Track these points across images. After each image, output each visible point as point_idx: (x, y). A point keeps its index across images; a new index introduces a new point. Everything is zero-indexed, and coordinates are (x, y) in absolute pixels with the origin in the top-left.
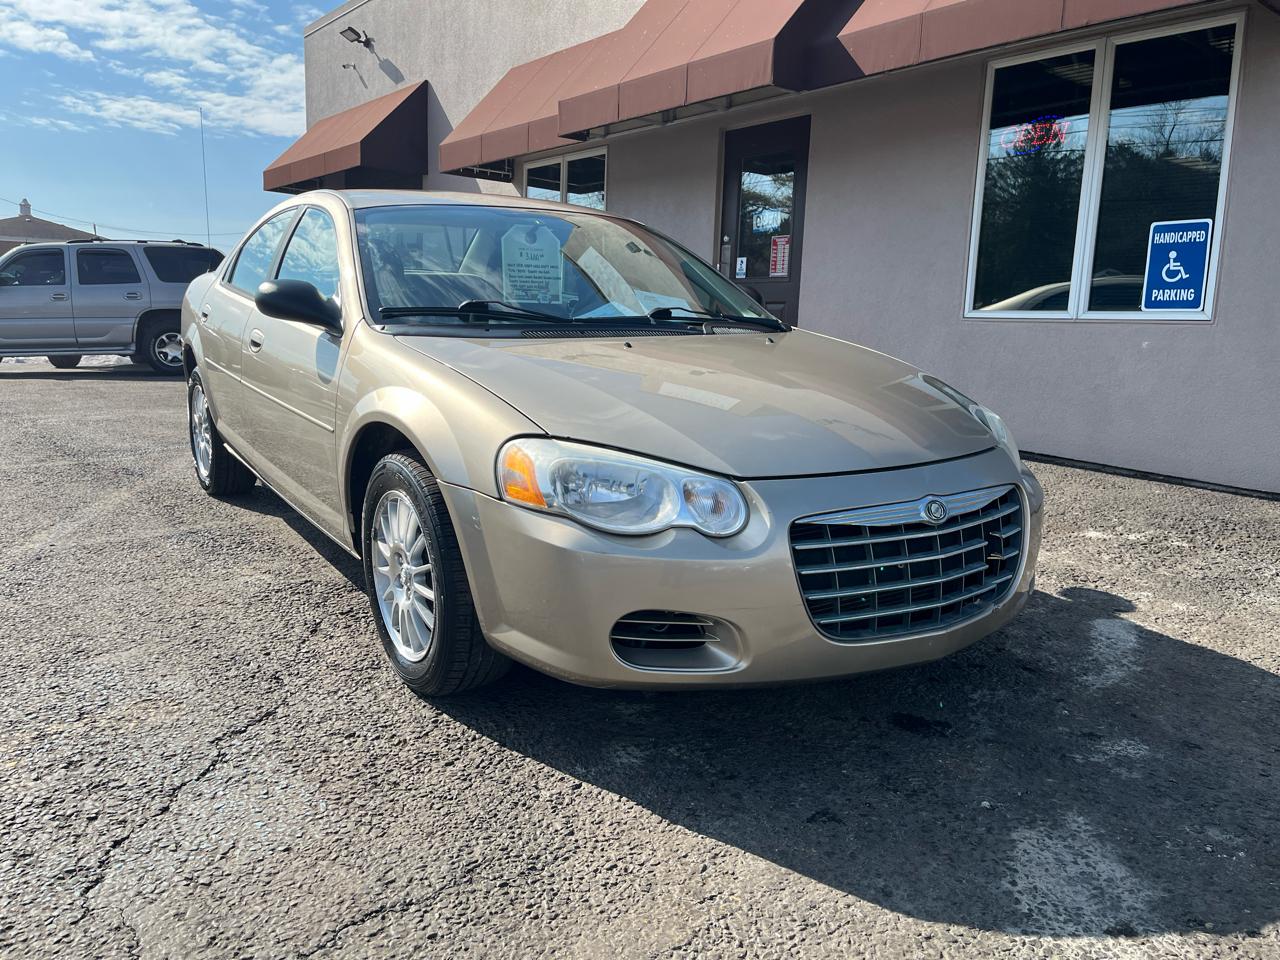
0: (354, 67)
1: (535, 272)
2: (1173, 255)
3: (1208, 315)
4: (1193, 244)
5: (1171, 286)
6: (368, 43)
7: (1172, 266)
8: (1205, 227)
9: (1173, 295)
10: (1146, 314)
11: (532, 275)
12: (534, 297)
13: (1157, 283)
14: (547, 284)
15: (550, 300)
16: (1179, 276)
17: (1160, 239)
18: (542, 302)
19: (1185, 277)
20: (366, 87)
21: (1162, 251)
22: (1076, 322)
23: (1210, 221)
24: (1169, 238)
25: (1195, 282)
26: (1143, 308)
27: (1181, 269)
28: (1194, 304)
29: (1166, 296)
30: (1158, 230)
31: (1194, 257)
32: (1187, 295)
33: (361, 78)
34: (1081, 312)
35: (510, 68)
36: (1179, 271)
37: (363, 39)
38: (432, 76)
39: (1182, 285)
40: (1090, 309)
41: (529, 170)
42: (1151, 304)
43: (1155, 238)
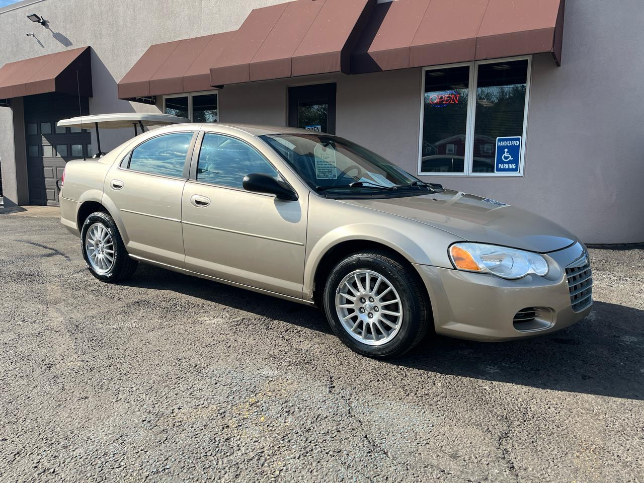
0: (34, 36)
1: (326, 165)
2: (506, 150)
3: (521, 174)
4: (514, 146)
5: (506, 163)
6: (44, 23)
7: (506, 154)
8: (518, 139)
9: (507, 166)
10: (497, 174)
11: (326, 166)
12: (327, 176)
13: (500, 161)
14: (331, 170)
15: (333, 177)
16: (509, 159)
17: (501, 144)
18: (330, 178)
19: (511, 159)
20: (43, 47)
21: (502, 149)
22: (468, 177)
23: (520, 137)
24: (504, 144)
25: (516, 161)
26: (495, 171)
27: (510, 156)
28: (516, 170)
29: (504, 166)
30: (499, 140)
31: (515, 151)
32: (513, 166)
33: (39, 42)
34: (470, 173)
35: (150, 46)
36: (509, 157)
37: (41, 21)
38: (93, 44)
39: (510, 162)
40: (473, 172)
41: (166, 99)
42: (498, 170)
43: (499, 144)
